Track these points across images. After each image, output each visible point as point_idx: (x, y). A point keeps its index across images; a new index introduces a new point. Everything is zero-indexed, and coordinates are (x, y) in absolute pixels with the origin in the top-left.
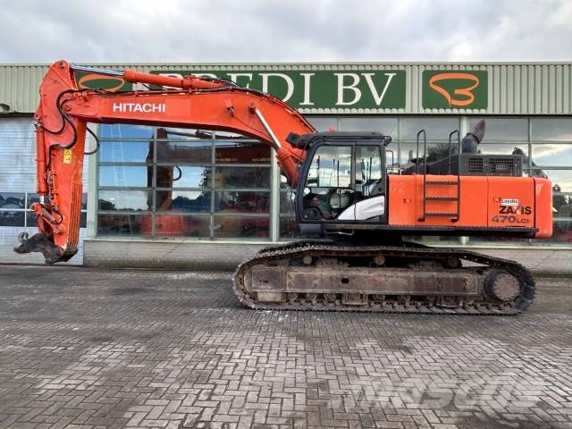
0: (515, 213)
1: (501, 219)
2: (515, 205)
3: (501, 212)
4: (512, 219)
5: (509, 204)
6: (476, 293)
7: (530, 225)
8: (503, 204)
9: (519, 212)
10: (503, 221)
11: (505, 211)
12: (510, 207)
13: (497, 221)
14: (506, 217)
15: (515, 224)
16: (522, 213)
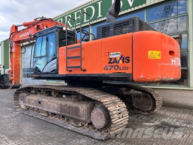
0: (119, 62)
1: (109, 68)
2: (118, 56)
3: (110, 63)
4: (116, 67)
5: (115, 56)
6: (84, 119)
7: (129, 72)
8: (111, 57)
9: (121, 62)
10: (110, 70)
11: (112, 61)
12: (115, 58)
13: (107, 69)
14: (112, 66)
15: (119, 71)
16: (123, 62)
